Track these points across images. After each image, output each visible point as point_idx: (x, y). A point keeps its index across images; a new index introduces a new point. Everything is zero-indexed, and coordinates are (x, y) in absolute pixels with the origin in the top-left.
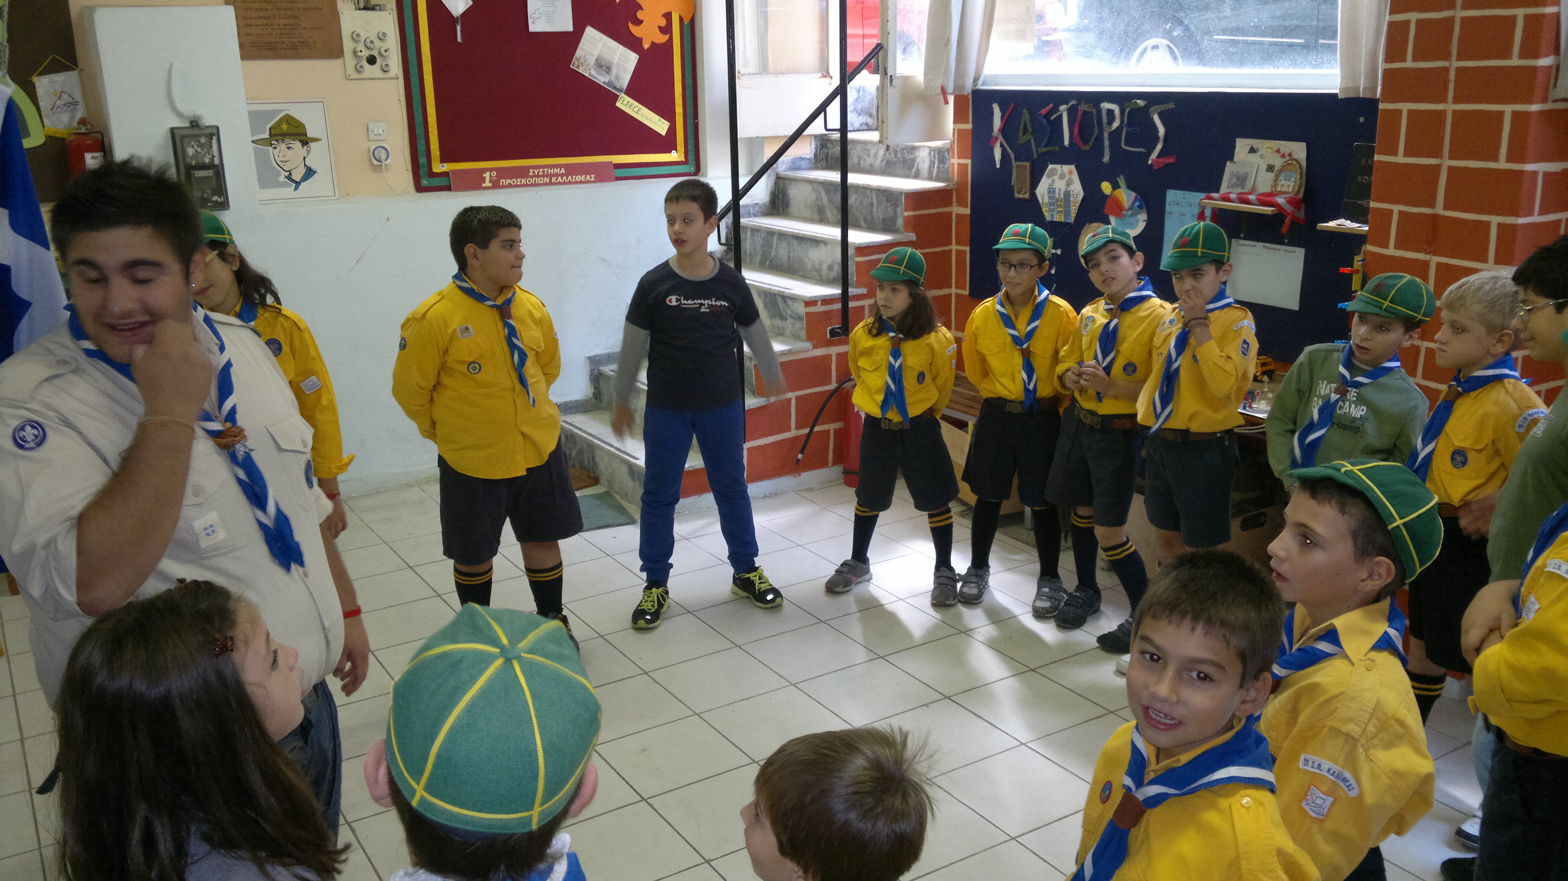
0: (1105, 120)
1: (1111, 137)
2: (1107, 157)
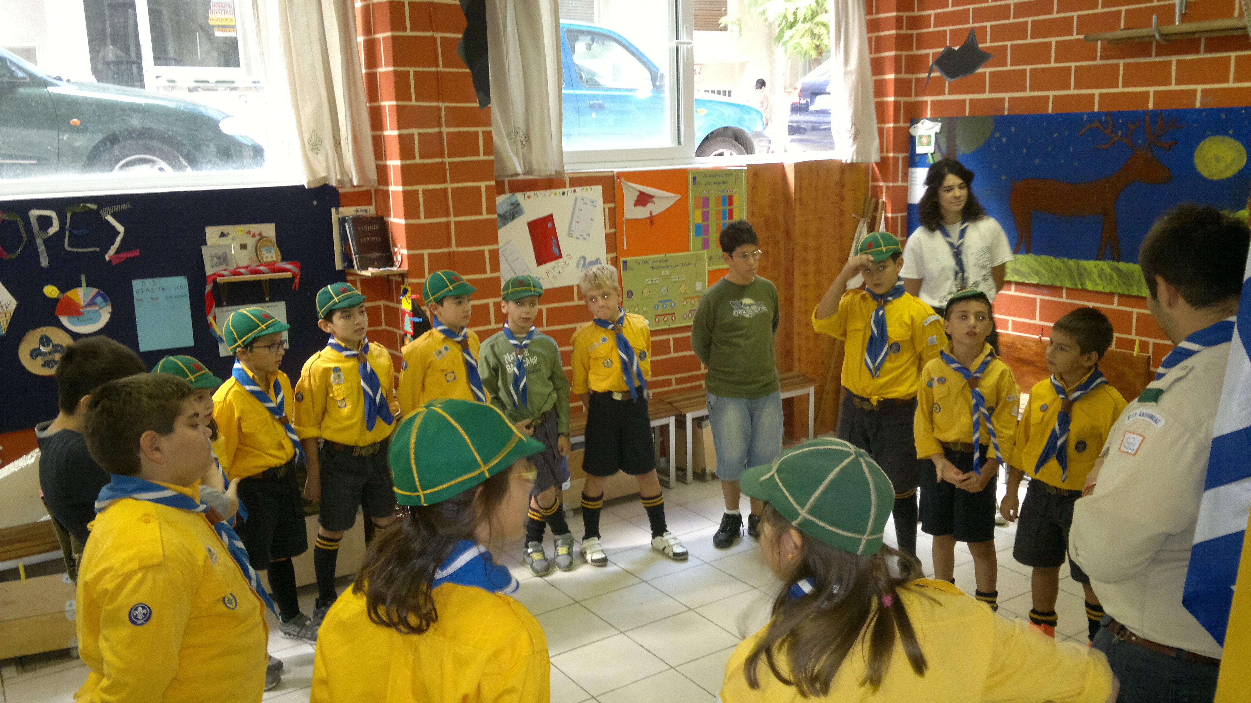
0: (35, 226)
1: (47, 241)
2: (44, 262)
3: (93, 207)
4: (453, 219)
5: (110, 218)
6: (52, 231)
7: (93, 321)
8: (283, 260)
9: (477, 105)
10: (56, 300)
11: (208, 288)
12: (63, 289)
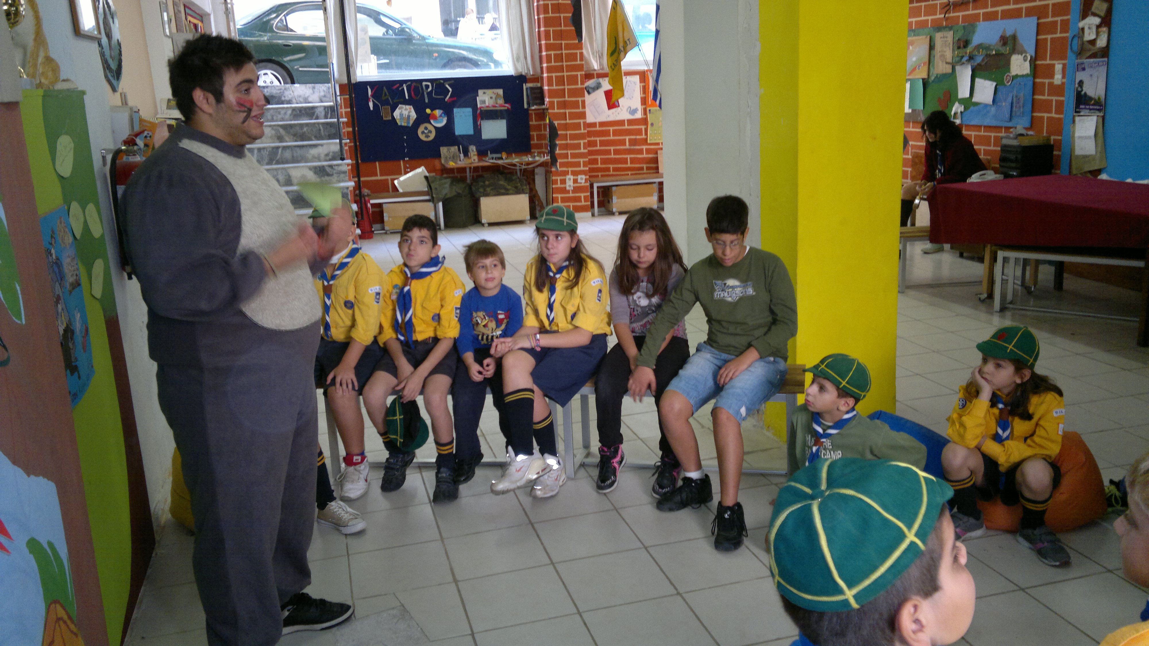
0: (424, 88)
1: (428, 93)
2: (427, 101)
3: (442, 81)
4: (566, 87)
5: (447, 86)
6: (430, 89)
7: (440, 122)
8: (505, 103)
9: (577, 41)
10: (429, 114)
11: (479, 111)
12: (432, 111)
